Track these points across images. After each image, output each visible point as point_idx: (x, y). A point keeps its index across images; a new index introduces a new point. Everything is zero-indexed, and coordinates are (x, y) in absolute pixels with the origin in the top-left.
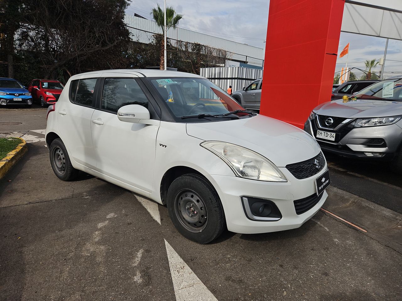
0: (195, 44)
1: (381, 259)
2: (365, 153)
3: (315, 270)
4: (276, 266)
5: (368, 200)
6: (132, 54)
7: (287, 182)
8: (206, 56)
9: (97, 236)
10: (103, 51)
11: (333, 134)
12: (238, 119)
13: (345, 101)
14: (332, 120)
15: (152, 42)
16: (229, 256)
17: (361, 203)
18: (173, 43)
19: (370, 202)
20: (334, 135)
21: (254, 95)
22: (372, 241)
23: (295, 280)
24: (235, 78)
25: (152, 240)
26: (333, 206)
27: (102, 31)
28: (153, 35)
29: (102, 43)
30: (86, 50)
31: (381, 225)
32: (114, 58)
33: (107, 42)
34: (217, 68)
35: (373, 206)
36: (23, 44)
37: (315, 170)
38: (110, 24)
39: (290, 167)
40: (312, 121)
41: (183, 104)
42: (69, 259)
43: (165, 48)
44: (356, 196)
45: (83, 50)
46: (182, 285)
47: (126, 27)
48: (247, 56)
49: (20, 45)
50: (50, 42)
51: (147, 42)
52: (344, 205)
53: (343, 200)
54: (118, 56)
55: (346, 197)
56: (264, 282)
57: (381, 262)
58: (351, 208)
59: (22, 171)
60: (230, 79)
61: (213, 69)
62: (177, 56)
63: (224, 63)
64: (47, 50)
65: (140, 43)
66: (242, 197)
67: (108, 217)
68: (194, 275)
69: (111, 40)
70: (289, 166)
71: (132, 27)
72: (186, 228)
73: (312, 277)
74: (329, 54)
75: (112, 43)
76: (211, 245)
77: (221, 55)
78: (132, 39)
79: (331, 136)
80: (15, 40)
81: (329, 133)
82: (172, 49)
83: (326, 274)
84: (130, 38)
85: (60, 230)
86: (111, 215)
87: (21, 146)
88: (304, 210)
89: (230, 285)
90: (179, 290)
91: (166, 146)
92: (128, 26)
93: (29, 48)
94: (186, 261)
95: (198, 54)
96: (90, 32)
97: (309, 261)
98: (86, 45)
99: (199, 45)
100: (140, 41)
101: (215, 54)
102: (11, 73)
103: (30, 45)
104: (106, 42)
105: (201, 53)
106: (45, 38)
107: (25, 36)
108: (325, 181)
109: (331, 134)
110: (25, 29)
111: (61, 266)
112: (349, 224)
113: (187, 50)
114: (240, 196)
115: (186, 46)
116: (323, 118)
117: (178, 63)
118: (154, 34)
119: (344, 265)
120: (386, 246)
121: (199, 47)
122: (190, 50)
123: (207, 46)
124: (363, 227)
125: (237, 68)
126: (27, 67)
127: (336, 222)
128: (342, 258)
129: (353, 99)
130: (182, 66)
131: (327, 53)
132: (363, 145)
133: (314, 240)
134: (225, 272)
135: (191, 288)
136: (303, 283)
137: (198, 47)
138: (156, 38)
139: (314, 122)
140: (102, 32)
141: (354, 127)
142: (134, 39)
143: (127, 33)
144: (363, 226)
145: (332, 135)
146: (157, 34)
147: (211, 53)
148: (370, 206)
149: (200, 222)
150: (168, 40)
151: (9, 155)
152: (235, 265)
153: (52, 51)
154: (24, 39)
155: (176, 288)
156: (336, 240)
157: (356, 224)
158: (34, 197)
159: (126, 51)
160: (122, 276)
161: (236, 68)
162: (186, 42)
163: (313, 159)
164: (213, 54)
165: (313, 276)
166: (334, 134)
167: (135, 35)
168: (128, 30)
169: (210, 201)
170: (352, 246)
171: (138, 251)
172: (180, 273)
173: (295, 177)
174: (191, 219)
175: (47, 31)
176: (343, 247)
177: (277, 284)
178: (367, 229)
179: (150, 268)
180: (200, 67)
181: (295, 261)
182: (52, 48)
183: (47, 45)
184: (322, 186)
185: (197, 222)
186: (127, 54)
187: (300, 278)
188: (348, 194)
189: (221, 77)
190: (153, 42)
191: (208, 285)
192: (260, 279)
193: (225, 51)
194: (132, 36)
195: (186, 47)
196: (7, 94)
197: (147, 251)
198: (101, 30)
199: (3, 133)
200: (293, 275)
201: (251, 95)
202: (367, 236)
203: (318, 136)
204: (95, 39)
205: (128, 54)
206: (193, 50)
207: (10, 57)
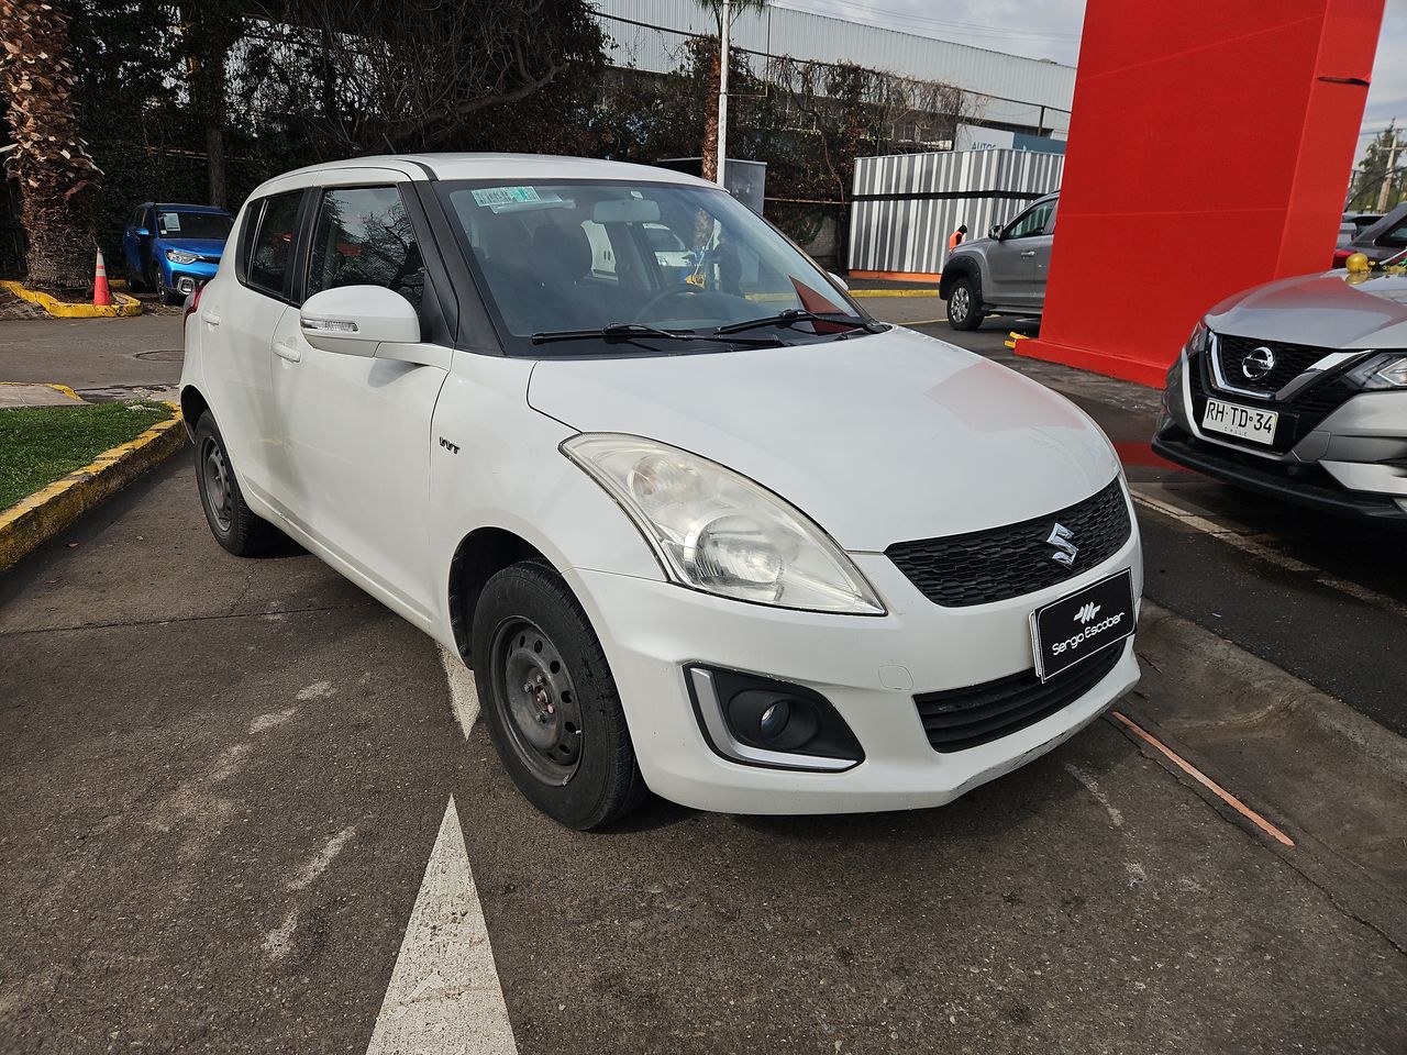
0: (840, 66)
1: (1308, 978)
2: (1396, 500)
3: (982, 991)
4: (823, 955)
5: (1350, 704)
6: (611, 116)
7: (885, 615)
8: (880, 111)
9: (229, 762)
10: (511, 106)
11: (1267, 414)
12: (779, 345)
13: (1355, 277)
14: (1270, 359)
15: (682, 67)
16: (655, 890)
17: (1314, 718)
18: (758, 68)
19: (1354, 715)
20: (1273, 422)
21: (1030, 256)
22: (1301, 886)
23: (875, 1023)
24: (985, 194)
25: (406, 795)
26: (1188, 718)
27: (506, 36)
28: (687, 43)
29: (507, 77)
30: (452, 106)
31: (1374, 818)
32: (547, 130)
33: (524, 74)
34: (918, 157)
35: (1360, 731)
36: (253, 90)
37: (1044, 568)
38: (536, 8)
39: (907, 556)
40: (1194, 360)
41: (649, 288)
42: (96, 838)
43: (723, 88)
44: (1303, 686)
45: (441, 106)
46: (423, 985)
47: (592, 16)
48: (1043, 108)
49: (247, 95)
50: (339, 81)
51: (664, 68)
52: (1239, 719)
53: (1243, 695)
54: (561, 125)
55: (1257, 685)
56: (744, 1014)
57: (1299, 989)
58: (1268, 734)
59: (129, 513)
60: (966, 195)
61: (905, 158)
62: (771, 114)
63: (952, 136)
64: (330, 108)
65: (637, 72)
66: (687, 668)
67: (304, 694)
68: (486, 953)
69: (537, 68)
70: (907, 551)
71: (610, 17)
72: (526, 763)
73: (952, 1019)
74: (1331, 80)
75: (538, 79)
76: (610, 837)
77: (939, 105)
78: (611, 60)
79: (1258, 426)
80: (228, 76)
81: (1252, 412)
82: (750, 90)
83: (1020, 1016)
84: (604, 56)
85: (125, 730)
86: (319, 688)
87: (158, 431)
88: (971, 734)
89: (600, 1011)
90: (400, 1008)
91: (457, 449)
92: (597, 11)
93: (275, 103)
94: (484, 892)
95: (851, 103)
96: (467, 39)
97: (970, 948)
98: (452, 89)
99: (856, 70)
100: (639, 67)
101: (915, 103)
102: (217, 189)
103: (276, 94)
104: (520, 77)
105: (863, 99)
106: (322, 68)
107: (259, 62)
108: (1099, 617)
109: (1262, 416)
110: (259, 37)
111: (58, 859)
112: (1227, 804)
113: (810, 90)
114: (678, 663)
115: (805, 76)
116: (1236, 349)
117: (772, 140)
118: (690, 38)
119: (1121, 983)
120: (1356, 919)
121: (857, 79)
122: (820, 91)
123: (887, 75)
124: (1283, 820)
125: (995, 154)
126: (265, 168)
127: (1174, 789)
128: (1125, 953)
129: (1392, 268)
130: (787, 153)
131: (1320, 79)
132: (1393, 465)
133: (1039, 859)
134: (608, 954)
135: (449, 1001)
136: (900, 1040)
137: (850, 76)
138: (697, 52)
139: (1199, 364)
140: (509, 40)
141: (1362, 390)
142: (619, 59)
143: (594, 38)
144: (1287, 815)
145: (1263, 421)
146: (701, 36)
147: (901, 99)
148: (1350, 734)
149: (564, 748)
150: (742, 57)
151: (104, 459)
152: (663, 928)
153: (345, 114)
154: (257, 73)
155: (392, 995)
156: (1137, 868)
157: (1260, 805)
158: (112, 607)
159: (588, 106)
160: (229, 924)
161: (990, 152)
162: (807, 62)
163: (1046, 522)
164: (909, 103)
165: (960, 1014)
166: (1272, 417)
167: (622, 45)
168: (596, 29)
169: (585, 670)
170: (1194, 904)
171: (333, 834)
172: (437, 939)
173: (928, 595)
174: (540, 730)
175: (327, 42)
176: (1152, 901)
177: (789, 1031)
178: (1299, 834)
179: (344, 904)
180: (854, 152)
181: (913, 939)
182: (344, 102)
183: (328, 93)
184: (1076, 641)
185: (555, 745)
186: (593, 114)
187: (897, 1019)
188: (1271, 671)
189: (932, 191)
190: (687, 67)
191: (516, 1002)
192: (732, 1003)
193: (958, 91)
194: (612, 48)
195: (806, 81)
196: (198, 260)
197: (366, 837)
198: (503, 31)
199: (145, 387)
200: (876, 1000)
201: (1018, 256)
202: (1286, 862)
203: (1206, 424)
204: (482, 64)
205: (595, 115)
206: (833, 89)
207: (215, 137)
